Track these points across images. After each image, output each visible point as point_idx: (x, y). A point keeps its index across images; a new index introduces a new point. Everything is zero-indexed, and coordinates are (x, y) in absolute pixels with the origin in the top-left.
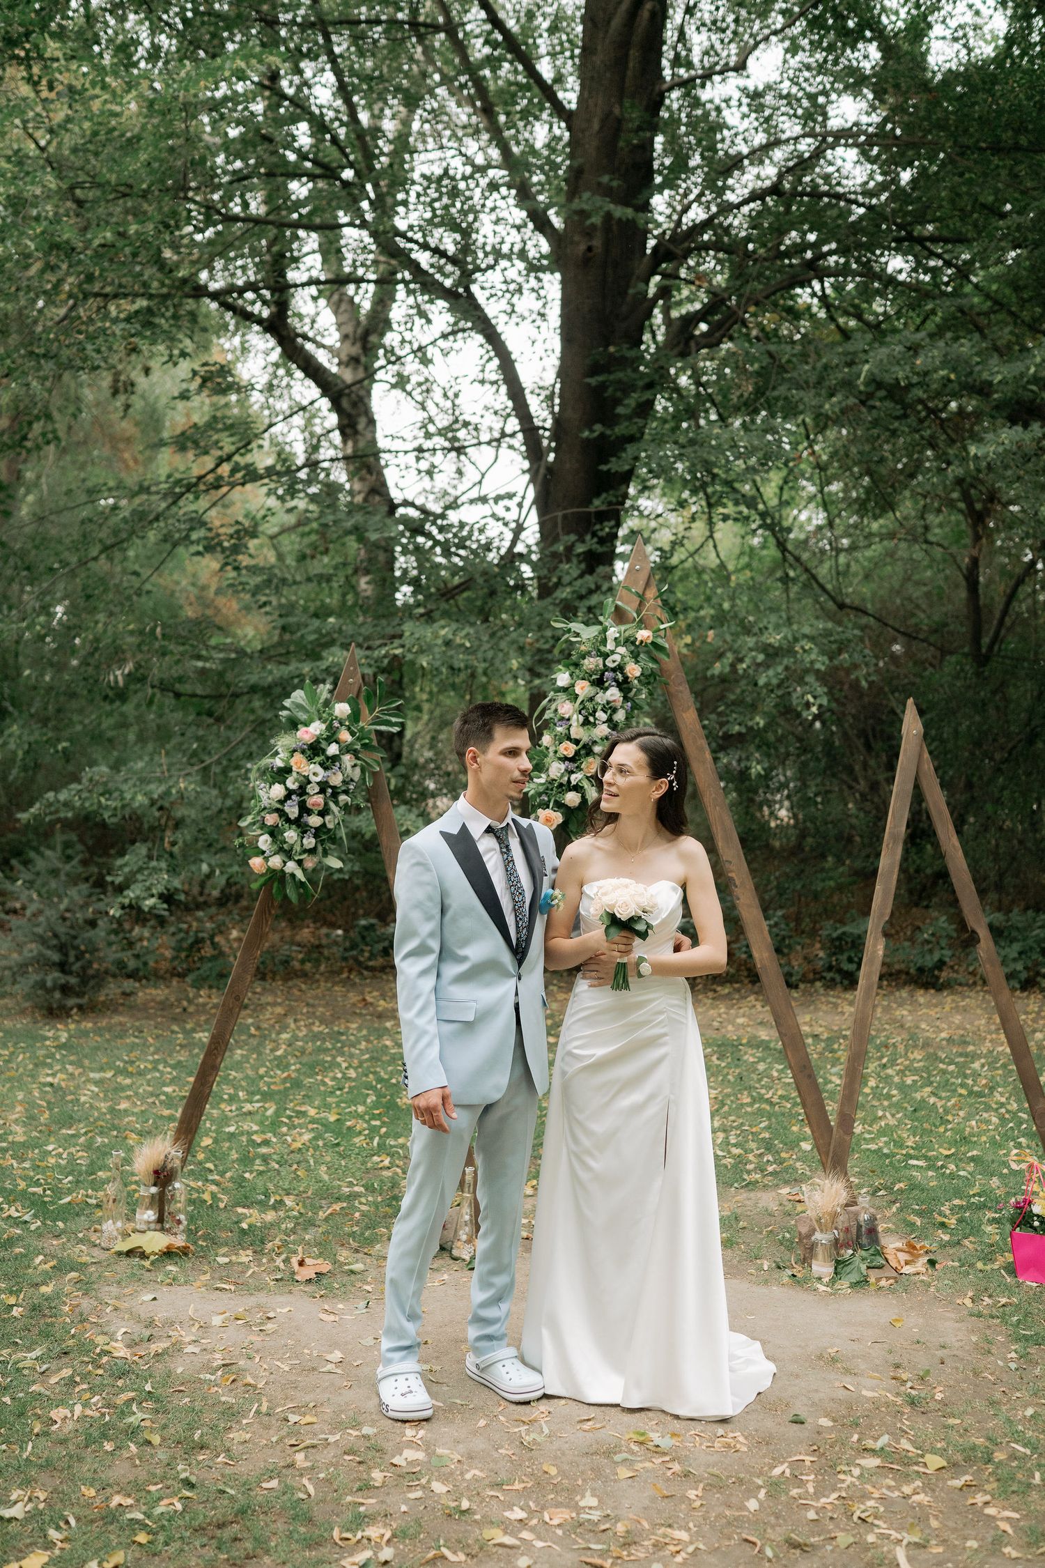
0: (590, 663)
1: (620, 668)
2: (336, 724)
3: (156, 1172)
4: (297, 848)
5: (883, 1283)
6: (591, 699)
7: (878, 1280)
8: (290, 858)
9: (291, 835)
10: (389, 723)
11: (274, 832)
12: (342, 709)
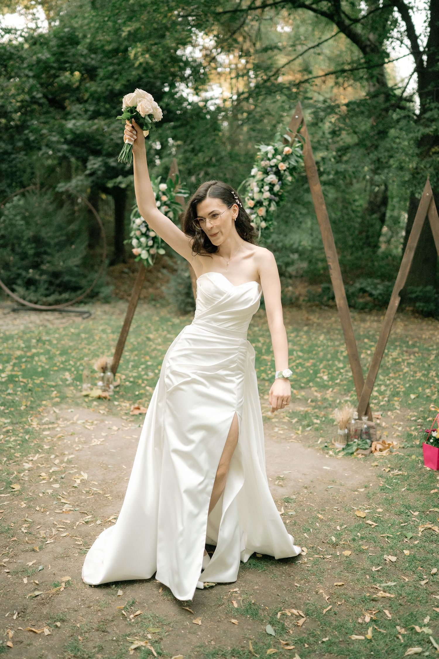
0: (263, 163)
1: (276, 166)
2: (160, 193)
3: (102, 368)
4: (144, 245)
5: (360, 456)
6: (263, 180)
7: (358, 454)
8: (143, 249)
9: (143, 240)
10: (180, 193)
11: (138, 239)
12: (163, 187)
